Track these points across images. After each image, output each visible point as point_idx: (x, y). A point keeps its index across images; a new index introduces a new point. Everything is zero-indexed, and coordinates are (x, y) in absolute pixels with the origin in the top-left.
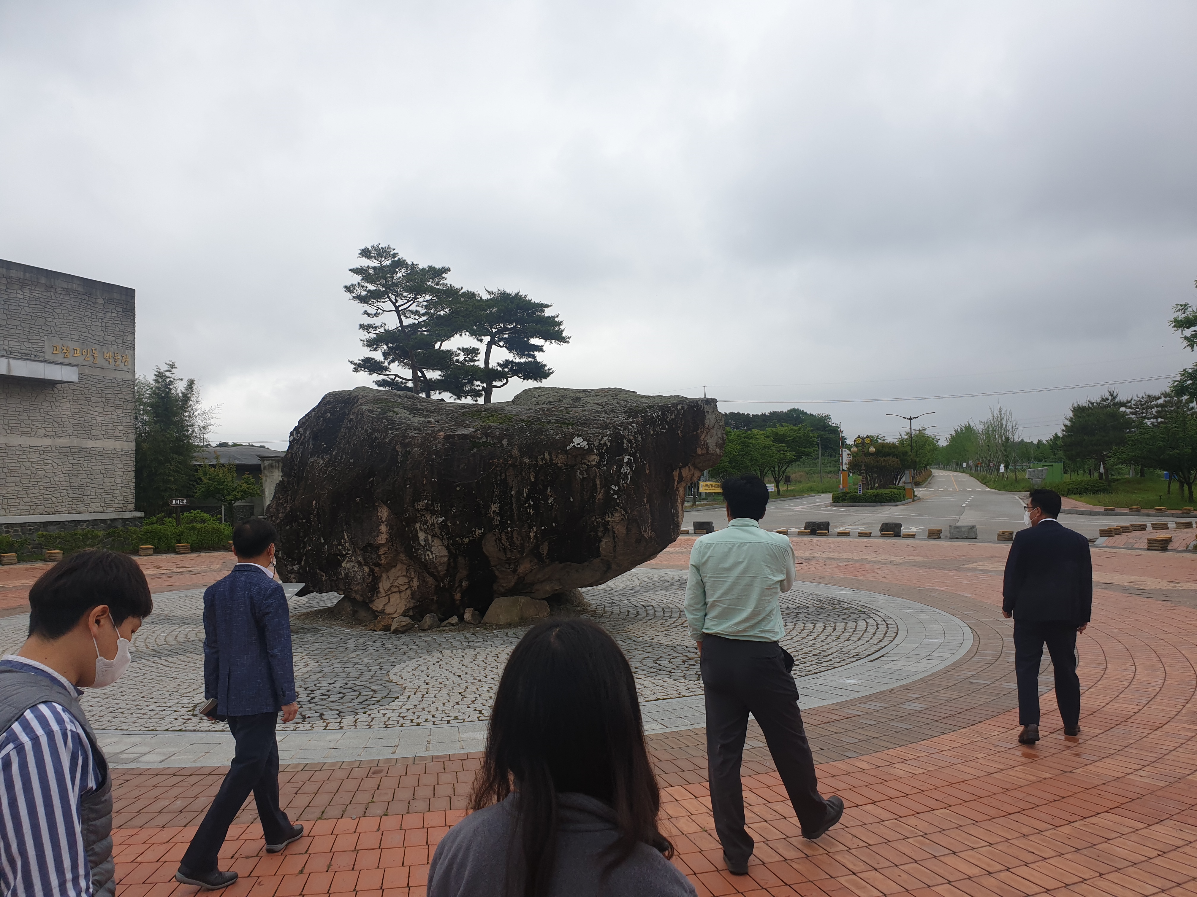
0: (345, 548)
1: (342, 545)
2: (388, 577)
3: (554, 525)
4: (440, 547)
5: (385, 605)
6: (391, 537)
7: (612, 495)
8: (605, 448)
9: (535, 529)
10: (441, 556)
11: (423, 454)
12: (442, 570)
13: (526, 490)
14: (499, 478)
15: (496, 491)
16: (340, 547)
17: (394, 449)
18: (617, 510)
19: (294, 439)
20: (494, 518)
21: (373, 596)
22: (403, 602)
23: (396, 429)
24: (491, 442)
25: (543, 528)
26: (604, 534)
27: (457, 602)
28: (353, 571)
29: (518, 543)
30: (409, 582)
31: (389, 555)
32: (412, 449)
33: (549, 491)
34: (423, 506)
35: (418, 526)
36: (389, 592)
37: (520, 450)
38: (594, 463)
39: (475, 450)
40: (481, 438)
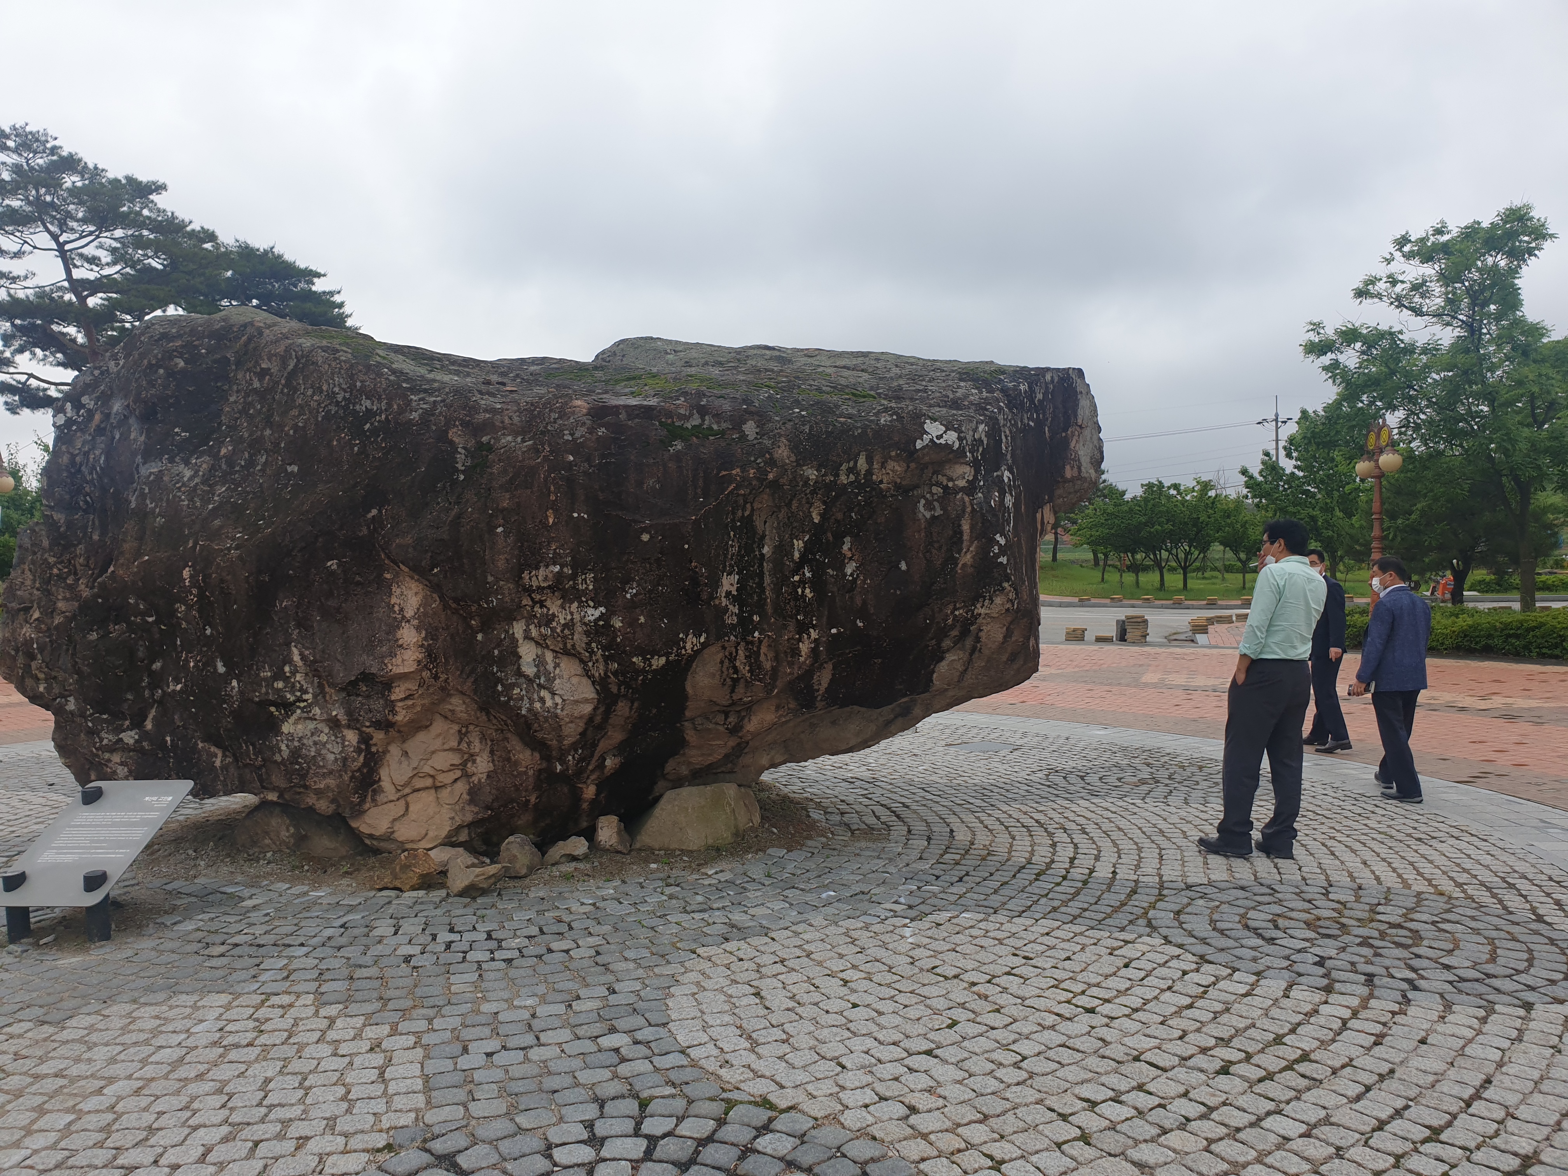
0: (294, 686)
1: (286, 679)
2: (406, 754)
3: (860, 624)
4: (575, 680)
5: (395, 820)
6: (431, 656)
7: (997, 556)
8: (981, 449)
9: (814, 634)
10: (577, 702)
11: (537, 451)
12: (571, 732)
13: (798, 544)
14: (740, 513)
15: (732, 546)
16: (280, 685)
17: (442, 437)
18: (1004, 589)
20: (726, 609)
21: (363, 801)
22: (447, 812)
23: (425, 391)
24: (715, 427)
25: (834, 631)
26: (955, 644)
27: (585, 806)
28: (315, 743)
29: (768, 665)
30: (464, 764)
31: (420, 702)
32: (498, 440)
33: (845, 547)
34: (546, 579)
35: (518, 629)
36: (407, 790)
37: (794, 447)
38: (962, 483)
39: (679, 445)
40: (687, 418)
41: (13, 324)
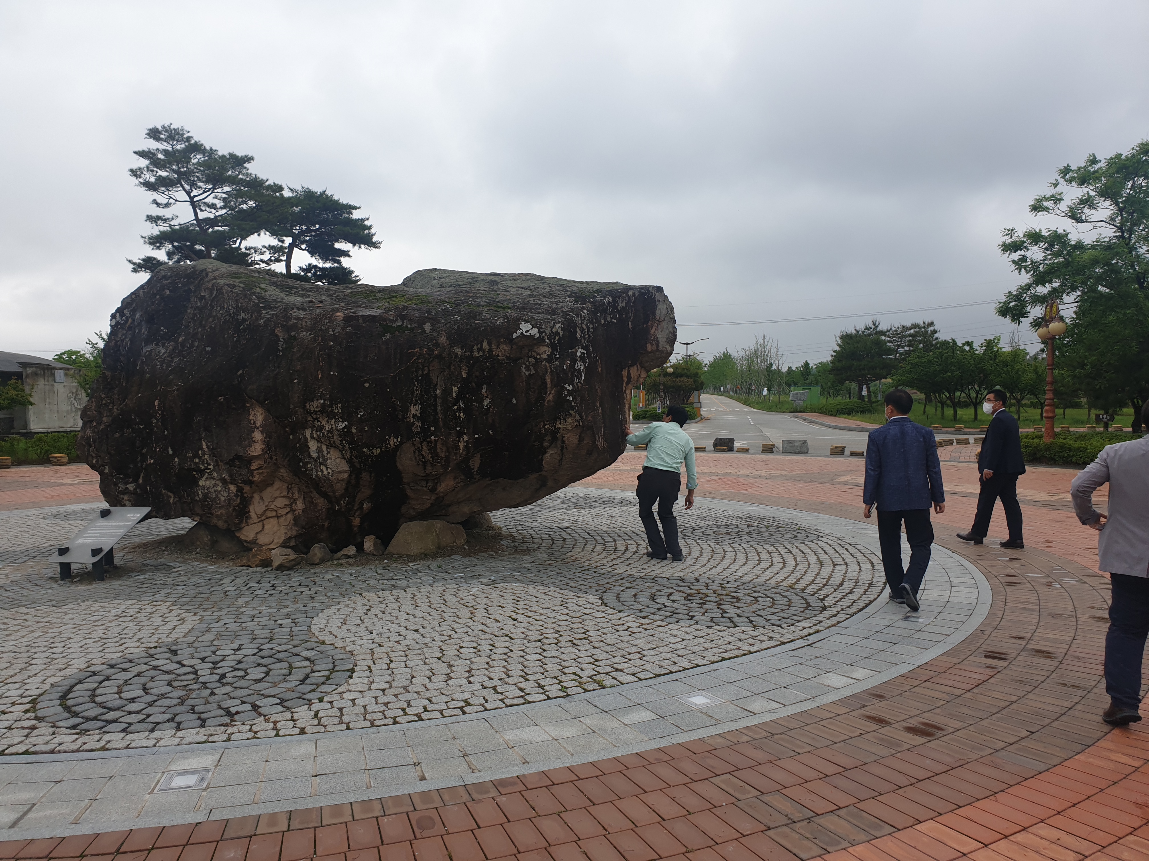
0: (204, 461)
1: (200, 458)
2: (262, 498)
3: (491, 433)
4: (338, 460)
5: (257, 533)
6: (268, 447)
7: (566, 396)
8: (557, 338)
9: (466, 438)
10: (339, 472)
11: (315, 340)
12: (340, 489)
13: (455, 389)
14: (420, 372)
15: (416, 390)
16: (197, 460)
17: (273, 333)
18: (571, 414)
19: (117, 323)
20: (413, 424)
21: (241, 522)
22: (283, 530)
23: (271, 308)
24: (409, 326)
25: (476, 436)
26: (551, 444)
27: (355, 529)
28: (215, 491)
29: (443, 455)
30: (291, 504)
31: (265, 471)
32: (299, 334)
33: (484, 391)
34: (317, 407)
35: (308, 433)
36: (263, 518)
37: (448, 338)
38: (544, 356)
39: (388, 336)
40: (394, 321)
41: (173, 246)
